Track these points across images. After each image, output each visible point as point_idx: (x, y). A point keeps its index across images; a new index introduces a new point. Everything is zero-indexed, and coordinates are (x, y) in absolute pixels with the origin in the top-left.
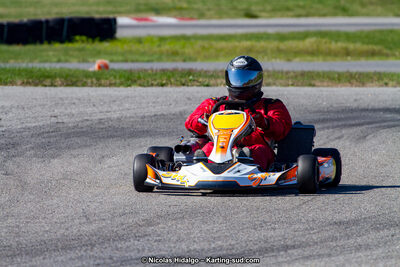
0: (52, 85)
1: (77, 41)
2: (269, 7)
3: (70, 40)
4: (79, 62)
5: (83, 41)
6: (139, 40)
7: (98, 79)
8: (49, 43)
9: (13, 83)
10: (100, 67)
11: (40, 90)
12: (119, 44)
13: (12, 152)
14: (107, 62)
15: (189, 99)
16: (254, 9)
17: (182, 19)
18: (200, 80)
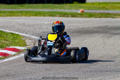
0: (68, 17)
1: (74, 3)
4: (75, 9)
6: (93, 4)
7: (81, 15)
8: (66, 3)
9: (56, 16)
11: (64, 18)
15: (108, 22)
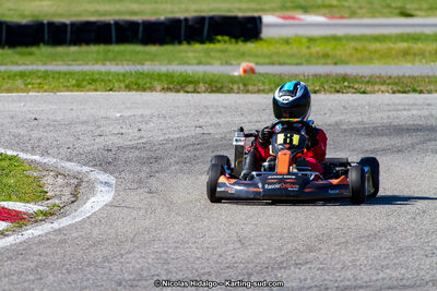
0: (195, 91)
1: (219, 41)
2: (425, 6)
3: (211, 40)
4: (222, 64)
5: (225, 42)
6: (287, 41)
7: (245, 85)
8: (189, 43)
9: (152, 89)
10: (245, 71)
11: (182, 96)
12: (265, 45)
13: (155, 167)
14: (252, 65)
15: (345, 107)
16: (410, 7)
17: (332, 17)
18: (356, 86)
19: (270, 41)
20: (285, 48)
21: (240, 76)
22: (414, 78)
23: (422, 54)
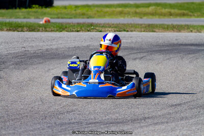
0: (22, 31)
1: (34, 8)
3: (30, 7)
4: (35, 18)
5: (37, 8)
6: (65, 7)
7: (45, 28)
8: (20, 8)
9: (2, 30)
10: (45, 22)
11: (16, 33)
12: (55, 9)
13: (3, 66)
14: (49, 19)
15: (92, 38)
18: (97, 28)
19: (57, 7)
20: (64, 11)
21: (43, 24)
22: (124, 25)
23: (128, 14)
